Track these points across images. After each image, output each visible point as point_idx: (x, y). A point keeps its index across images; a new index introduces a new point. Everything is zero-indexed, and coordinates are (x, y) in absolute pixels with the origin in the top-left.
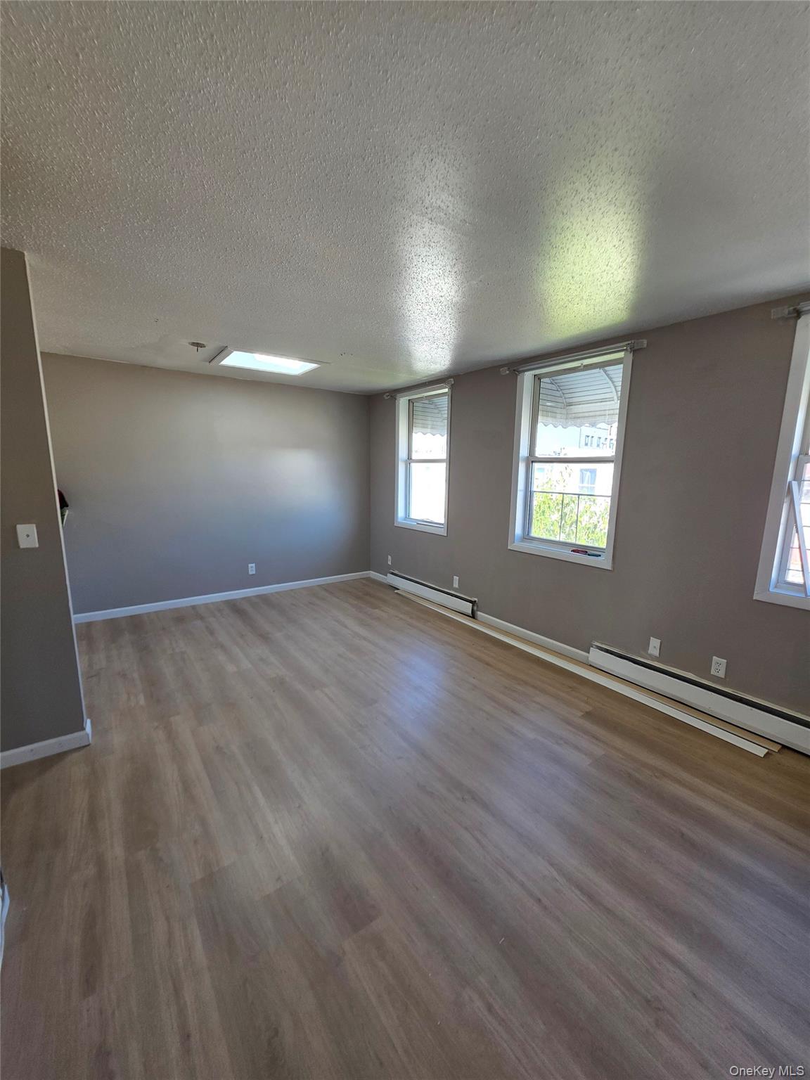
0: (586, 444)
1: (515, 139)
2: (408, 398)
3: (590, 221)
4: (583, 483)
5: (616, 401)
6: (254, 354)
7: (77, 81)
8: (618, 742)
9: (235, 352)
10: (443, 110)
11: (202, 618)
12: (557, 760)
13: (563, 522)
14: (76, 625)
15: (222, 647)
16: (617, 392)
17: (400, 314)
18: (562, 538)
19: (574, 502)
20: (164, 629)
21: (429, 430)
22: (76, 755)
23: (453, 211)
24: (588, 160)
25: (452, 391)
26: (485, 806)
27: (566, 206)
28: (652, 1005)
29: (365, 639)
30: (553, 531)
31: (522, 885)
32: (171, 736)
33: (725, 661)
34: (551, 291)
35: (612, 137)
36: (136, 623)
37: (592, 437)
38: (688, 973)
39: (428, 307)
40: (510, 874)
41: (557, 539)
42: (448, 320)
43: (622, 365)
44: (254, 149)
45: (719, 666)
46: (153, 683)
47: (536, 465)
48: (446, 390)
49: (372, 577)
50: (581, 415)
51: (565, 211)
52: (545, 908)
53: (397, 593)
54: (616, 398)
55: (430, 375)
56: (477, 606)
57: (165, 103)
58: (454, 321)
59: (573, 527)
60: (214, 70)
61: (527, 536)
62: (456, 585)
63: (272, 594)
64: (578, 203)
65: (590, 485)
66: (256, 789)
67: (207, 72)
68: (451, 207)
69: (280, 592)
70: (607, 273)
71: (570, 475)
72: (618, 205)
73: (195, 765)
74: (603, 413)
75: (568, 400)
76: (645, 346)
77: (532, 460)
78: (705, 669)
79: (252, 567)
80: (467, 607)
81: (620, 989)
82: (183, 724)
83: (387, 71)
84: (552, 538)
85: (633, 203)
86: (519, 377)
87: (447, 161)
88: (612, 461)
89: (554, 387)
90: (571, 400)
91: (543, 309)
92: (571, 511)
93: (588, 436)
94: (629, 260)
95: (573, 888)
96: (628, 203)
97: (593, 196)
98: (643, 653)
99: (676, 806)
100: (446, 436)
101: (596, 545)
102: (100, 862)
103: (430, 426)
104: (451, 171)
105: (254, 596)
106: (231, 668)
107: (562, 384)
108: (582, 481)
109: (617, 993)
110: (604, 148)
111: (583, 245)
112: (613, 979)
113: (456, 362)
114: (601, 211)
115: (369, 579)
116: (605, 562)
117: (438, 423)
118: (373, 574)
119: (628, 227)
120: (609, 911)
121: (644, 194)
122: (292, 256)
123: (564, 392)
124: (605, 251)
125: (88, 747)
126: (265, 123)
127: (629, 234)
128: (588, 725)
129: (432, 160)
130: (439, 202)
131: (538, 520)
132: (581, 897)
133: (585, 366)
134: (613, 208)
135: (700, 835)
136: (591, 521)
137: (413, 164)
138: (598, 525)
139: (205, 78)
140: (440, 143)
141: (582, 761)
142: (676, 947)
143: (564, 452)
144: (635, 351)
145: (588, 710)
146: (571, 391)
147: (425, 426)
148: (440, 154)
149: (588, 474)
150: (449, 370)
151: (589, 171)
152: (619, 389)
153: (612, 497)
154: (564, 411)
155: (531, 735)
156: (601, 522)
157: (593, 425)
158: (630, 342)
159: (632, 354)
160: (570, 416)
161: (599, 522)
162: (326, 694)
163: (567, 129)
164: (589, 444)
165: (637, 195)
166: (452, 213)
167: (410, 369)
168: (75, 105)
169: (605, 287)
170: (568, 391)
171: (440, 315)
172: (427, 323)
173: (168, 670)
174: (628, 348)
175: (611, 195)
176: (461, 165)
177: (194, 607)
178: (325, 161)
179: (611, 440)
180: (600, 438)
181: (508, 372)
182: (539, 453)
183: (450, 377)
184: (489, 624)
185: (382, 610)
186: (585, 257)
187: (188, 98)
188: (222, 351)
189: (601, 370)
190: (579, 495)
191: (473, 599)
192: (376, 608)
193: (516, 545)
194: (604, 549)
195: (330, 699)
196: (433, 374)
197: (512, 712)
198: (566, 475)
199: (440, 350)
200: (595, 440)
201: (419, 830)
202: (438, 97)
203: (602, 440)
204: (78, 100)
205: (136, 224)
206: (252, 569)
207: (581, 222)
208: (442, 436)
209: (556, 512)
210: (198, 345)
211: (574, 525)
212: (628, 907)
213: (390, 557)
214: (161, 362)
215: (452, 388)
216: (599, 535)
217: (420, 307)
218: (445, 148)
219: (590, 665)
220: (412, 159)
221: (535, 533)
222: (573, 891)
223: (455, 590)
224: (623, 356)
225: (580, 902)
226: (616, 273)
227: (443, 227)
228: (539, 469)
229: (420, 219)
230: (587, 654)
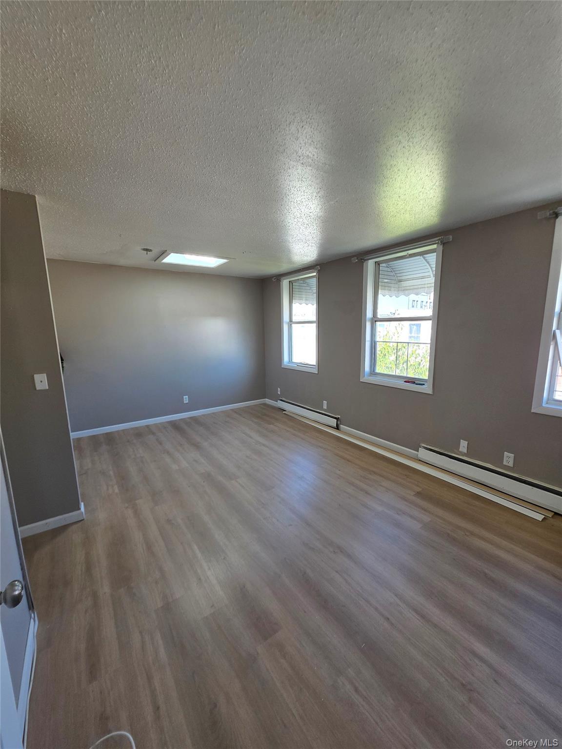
0: (413, 307)
1: (357, 111)
2: (288, 280)
3: (409, 161)
4: (411, 334)
5: (432, 277)
6: (184, 255)
7: (73, 90)
8: (440, 512)
9: (172, 254)
10: (309, 96)
11: (153, 434)
12: (398, 525)
13: (398, 361)
14: (73, 439)
15: (168, 453)
16: (433, 271)
17: (283, 225)
18: (398, 373)
19: (404, 347)
20: (128, 441)
21: (304, 301)
22: (74, 527)
23: (317, 158)
24: (407, 122)
25: (319, 275)
26: (349, 556)
27: (393, 152)
28: (466, 687)
29: (264, 445)
30: (391, 368)
31: (376, 609)
32: (137, 513)
33: (513, 455)
34: (385, 206)
35: (422, 107)
36: (109, 438)
37: (417, 301)
38: (490, 666)
39: (302, 220)
40: (367, 601)
41: (394, 374)
42: (315, 227)
43: (435, 253)
44: (186, 126)
45: (509, 459)
46: (123, 479)
47: (378, 323)
48: (315, 274)
49: (268, 403)
50: (408, 288)
51: (393, 155)
52: (392, 624)
53: (285, 414)
54: (432, 276)
55: (303, 264)
56: (340, 421)
57: (129, 100)
58: (319, 228)
59: (405, 365)
60: (161, 79)
61: (373, 372)
62: (325, 407)
63: (199, 416)
64: (401, 149)
65: (416, 335)
66: (195, 547)
67: (156, 80)
68: (316, 156)
69: (206, 415)
70: (423, 193)
71: (402, 329)
72: (428, 149)
73: (153, 531)
74: (423, 286)
75: (398, 278)
76: (451, 240)
77: (375, 320)
78: (499, 461)
79: (186, 398)
80: (333, 422)
81: (444, 678)
82: (144, 504)
83: (272, 74)
84: (391, 373)
85: (438, 148)
86: (364, 264)
87: (313, 127)
88: (430, 319)
89: (389, 270)
90: (401, 278)
91: (380, 218)
92: (403, 354)
93: (414, 301)
94: (437, 184)
95: (411, 611)
96: (435, 147)
97: (411, 145)
98: (455, 450)
99: (481, 555)
100: (315, 305)
101: (421, 377)
102: (95, 595)
103: (304, 299)
104: (315, 133)
105: (188, 418)
106: (175, 467)
107: (393, 267)
108: (411, 333)
109: (442, 680)
110: (417, 114)
111: (405, 176)
112: (441, 671)
113: (321, 255)
114: (417, 154)
115: (265, 404)
116: (427, 389)
117: (311, 296)
118: (268, 401)
119: (436, 163)
120: (435, 626)
121: (446, 142)
122: (210, 191)
123: (396, 272)
124: (421, 179)
125: (83, 521)
126: (193, 109)
127: (437, 167)
128: (419, 501)
129: (302, 127)
130: (308, 153)
131: (381, 361)
132: (417, 617)
133: (409, 255)
134: (424, 151)
135: (497, 574)
136: (417, 360)
137: (290, 130)
138: (421, 363)
139: (155, 83)
140: (308, 116)
141: (416, 526)
142: (481, 649)
143: (397, 312)
144: (444, 244)
145: (418, 491)
146: (401, 272)
147: (301, 298)
148: (308, 123)
149: (415, 327)
150: (316, 260)
151: (408, 129)
152: (434, 269)
153: (431, 344)
154: (396, 286)
155: (380, 508)
156: (424, 361)
157: (417, 294)
158: (440, 238)
159: (442, 245)
160: (400, 289)
161: (422, 361)
162: (239, 484)
163: (392, 103)
164: (415, 306)
165: (441, 143)
166: (317, 159)
167: (290, 261)
168: (72, 105)
169: (422, 202)
170: (398, 272)
171: (310, 225)
172: (301, 230)
173: (133, 470)
174: (439, 242)
175: (423, 143)
176: (322, 129)
177: (148, 426)
178: (232, 131)
179: (431, 303)
180: (423, 302)
181: (357, 260)
182: (380, 315)
183: (317, 265)
184: (349, 433)
185: (275, 426)
186: (407, 183)
187: (144, 96)
188: (164, 253)
189: (421, 257)
190: (408, 343)
191: (337, 416)
192: (270, 424)
193: (366, 378)
194: (427, 380)
195: (241, 485)
196: (306, 264)
197: (366, 493)
198: (399, 329)
199: (310, 247)
200: (419, 303)
201: (305, 573)
202: (306, 88)
203: (424, 303)
204: (74, 101)
205: (108, 175)
206: (186, 399)
207: (403, 161)
208: (313, 305)
209: (393, 355)
210: (147, 250)
211: (405, 364)
212: (448, 622)
213: (279, 389)
214: (123, 262)
215: (319, 272)
216: (423, 369)
217: (296, 220)
218: (311, 119)
219: (420, 460)
220: (289, 126)
221: (378, 370)
222: (411, 613)
223: (325, 410)
224: (436, 247)
225: (416, 620)
226: (429, 192)
227: (311, 168)
228: (380, 325)
229: (295, 164)
230: (416, 452)
